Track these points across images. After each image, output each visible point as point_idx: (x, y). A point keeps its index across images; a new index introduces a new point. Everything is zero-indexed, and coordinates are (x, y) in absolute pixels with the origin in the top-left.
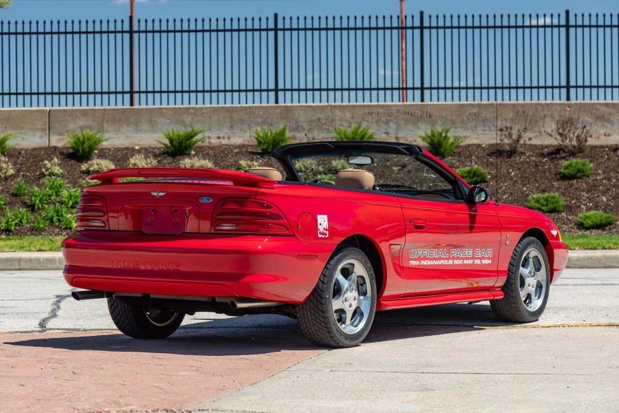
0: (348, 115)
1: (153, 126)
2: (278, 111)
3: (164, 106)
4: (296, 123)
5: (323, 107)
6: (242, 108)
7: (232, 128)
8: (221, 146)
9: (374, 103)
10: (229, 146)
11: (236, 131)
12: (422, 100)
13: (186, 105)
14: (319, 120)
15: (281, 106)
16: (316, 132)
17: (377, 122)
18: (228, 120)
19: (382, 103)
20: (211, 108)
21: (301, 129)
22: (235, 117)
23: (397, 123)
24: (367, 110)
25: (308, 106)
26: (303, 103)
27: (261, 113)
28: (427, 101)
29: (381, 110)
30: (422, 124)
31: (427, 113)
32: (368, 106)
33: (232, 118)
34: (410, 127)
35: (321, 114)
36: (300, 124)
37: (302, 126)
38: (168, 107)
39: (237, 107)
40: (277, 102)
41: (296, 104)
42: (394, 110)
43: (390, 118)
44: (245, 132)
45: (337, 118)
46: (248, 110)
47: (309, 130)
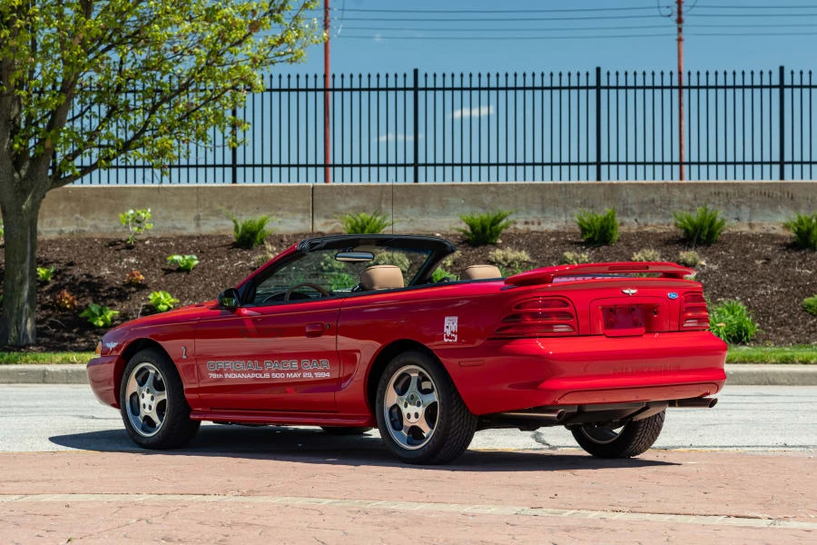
0: (689, 196)
1: (444, 208)
2: (601, 190)
3: (457, 182)
4: (624, 205)
5: (658, 186)
6: (556, 186)
7: (543, 210)
8: (529, 233)
9: (722, 180)
10: (542, 233)
11: (548, 215)
12: (782, 177)
13: (484, 181)
14: (653, 201)
15: (604, 184)
16: (649, 217)
17: (726, 205)
18: (538, 200)
19: (731, 180)
20: (516, 185)
21: (630, 213)
22: (548, 196)
23: (750, 206)
24: (713, 190)
25: (638, 184)
26: (632, 180)
27: (580, 192)
28: (788, 179)
29: (730, 190)
30: (782, 207)
31: (788, 194)
32: (715, 184)
33: (543, 198)
34: (767, 211)
35: (656, 193)
36: (629, 206)
37: (631, 209)
38: (463, 183)
39: (549, 185)
40: (599, 178)
41: (622, 180)
42: (747, 190)
43: (742, 200)
44: (560, 216)
45: (675, 200)
46: (564, 189)
47: (641, 214)
